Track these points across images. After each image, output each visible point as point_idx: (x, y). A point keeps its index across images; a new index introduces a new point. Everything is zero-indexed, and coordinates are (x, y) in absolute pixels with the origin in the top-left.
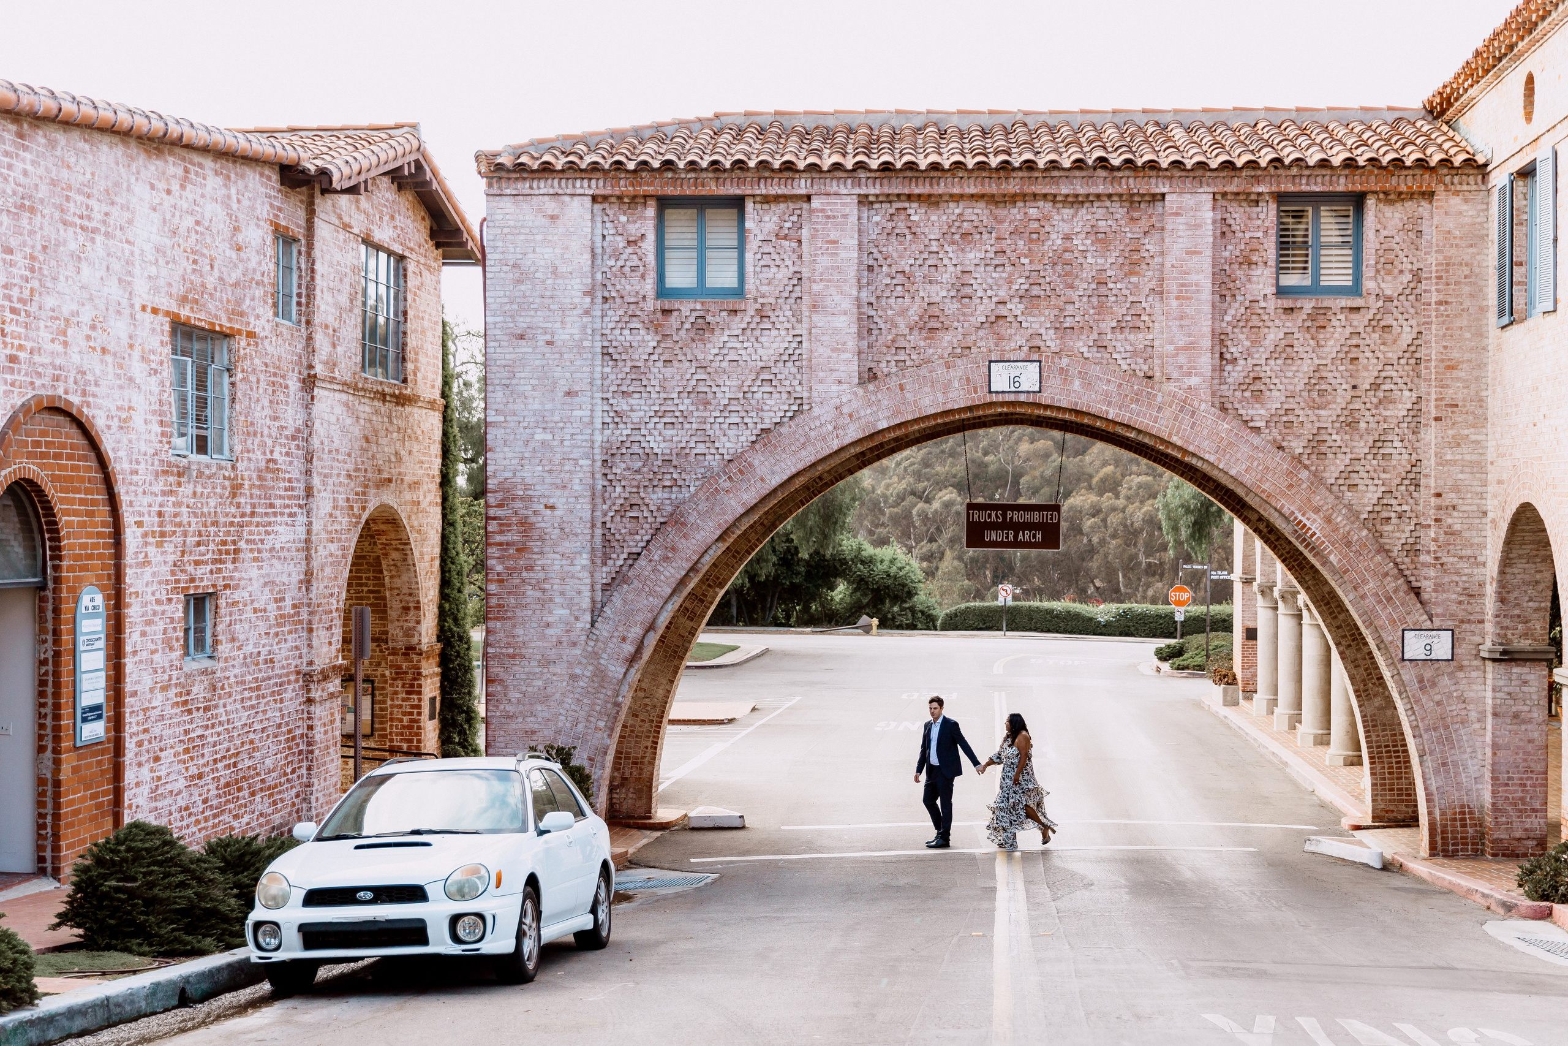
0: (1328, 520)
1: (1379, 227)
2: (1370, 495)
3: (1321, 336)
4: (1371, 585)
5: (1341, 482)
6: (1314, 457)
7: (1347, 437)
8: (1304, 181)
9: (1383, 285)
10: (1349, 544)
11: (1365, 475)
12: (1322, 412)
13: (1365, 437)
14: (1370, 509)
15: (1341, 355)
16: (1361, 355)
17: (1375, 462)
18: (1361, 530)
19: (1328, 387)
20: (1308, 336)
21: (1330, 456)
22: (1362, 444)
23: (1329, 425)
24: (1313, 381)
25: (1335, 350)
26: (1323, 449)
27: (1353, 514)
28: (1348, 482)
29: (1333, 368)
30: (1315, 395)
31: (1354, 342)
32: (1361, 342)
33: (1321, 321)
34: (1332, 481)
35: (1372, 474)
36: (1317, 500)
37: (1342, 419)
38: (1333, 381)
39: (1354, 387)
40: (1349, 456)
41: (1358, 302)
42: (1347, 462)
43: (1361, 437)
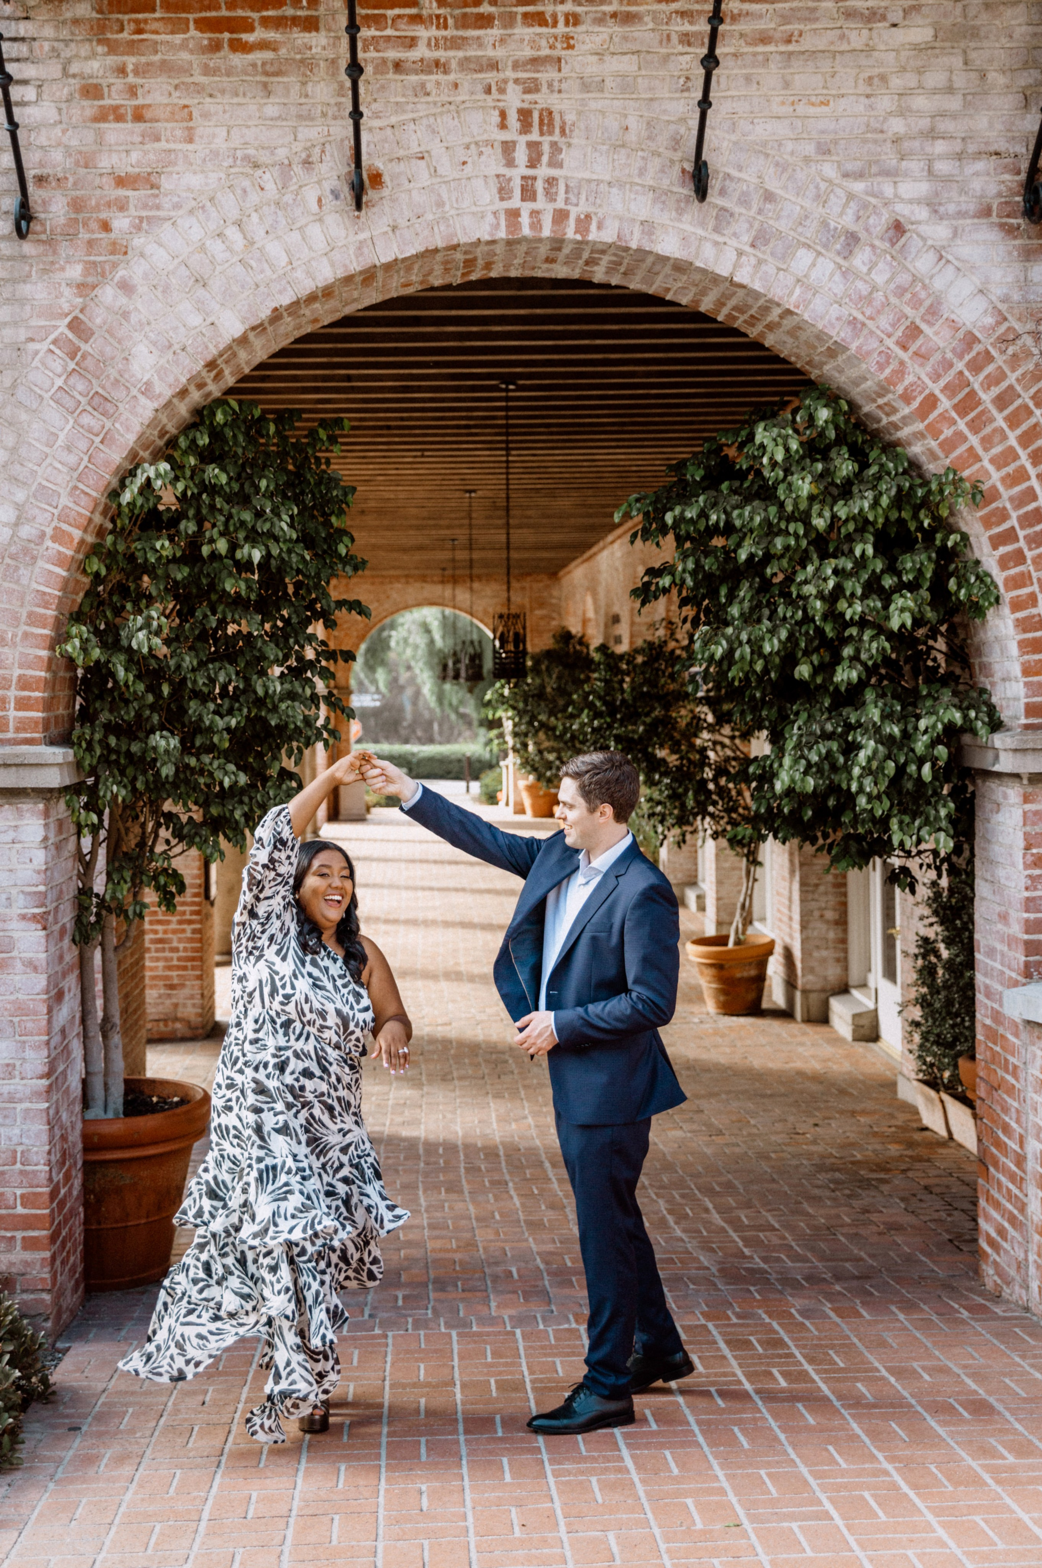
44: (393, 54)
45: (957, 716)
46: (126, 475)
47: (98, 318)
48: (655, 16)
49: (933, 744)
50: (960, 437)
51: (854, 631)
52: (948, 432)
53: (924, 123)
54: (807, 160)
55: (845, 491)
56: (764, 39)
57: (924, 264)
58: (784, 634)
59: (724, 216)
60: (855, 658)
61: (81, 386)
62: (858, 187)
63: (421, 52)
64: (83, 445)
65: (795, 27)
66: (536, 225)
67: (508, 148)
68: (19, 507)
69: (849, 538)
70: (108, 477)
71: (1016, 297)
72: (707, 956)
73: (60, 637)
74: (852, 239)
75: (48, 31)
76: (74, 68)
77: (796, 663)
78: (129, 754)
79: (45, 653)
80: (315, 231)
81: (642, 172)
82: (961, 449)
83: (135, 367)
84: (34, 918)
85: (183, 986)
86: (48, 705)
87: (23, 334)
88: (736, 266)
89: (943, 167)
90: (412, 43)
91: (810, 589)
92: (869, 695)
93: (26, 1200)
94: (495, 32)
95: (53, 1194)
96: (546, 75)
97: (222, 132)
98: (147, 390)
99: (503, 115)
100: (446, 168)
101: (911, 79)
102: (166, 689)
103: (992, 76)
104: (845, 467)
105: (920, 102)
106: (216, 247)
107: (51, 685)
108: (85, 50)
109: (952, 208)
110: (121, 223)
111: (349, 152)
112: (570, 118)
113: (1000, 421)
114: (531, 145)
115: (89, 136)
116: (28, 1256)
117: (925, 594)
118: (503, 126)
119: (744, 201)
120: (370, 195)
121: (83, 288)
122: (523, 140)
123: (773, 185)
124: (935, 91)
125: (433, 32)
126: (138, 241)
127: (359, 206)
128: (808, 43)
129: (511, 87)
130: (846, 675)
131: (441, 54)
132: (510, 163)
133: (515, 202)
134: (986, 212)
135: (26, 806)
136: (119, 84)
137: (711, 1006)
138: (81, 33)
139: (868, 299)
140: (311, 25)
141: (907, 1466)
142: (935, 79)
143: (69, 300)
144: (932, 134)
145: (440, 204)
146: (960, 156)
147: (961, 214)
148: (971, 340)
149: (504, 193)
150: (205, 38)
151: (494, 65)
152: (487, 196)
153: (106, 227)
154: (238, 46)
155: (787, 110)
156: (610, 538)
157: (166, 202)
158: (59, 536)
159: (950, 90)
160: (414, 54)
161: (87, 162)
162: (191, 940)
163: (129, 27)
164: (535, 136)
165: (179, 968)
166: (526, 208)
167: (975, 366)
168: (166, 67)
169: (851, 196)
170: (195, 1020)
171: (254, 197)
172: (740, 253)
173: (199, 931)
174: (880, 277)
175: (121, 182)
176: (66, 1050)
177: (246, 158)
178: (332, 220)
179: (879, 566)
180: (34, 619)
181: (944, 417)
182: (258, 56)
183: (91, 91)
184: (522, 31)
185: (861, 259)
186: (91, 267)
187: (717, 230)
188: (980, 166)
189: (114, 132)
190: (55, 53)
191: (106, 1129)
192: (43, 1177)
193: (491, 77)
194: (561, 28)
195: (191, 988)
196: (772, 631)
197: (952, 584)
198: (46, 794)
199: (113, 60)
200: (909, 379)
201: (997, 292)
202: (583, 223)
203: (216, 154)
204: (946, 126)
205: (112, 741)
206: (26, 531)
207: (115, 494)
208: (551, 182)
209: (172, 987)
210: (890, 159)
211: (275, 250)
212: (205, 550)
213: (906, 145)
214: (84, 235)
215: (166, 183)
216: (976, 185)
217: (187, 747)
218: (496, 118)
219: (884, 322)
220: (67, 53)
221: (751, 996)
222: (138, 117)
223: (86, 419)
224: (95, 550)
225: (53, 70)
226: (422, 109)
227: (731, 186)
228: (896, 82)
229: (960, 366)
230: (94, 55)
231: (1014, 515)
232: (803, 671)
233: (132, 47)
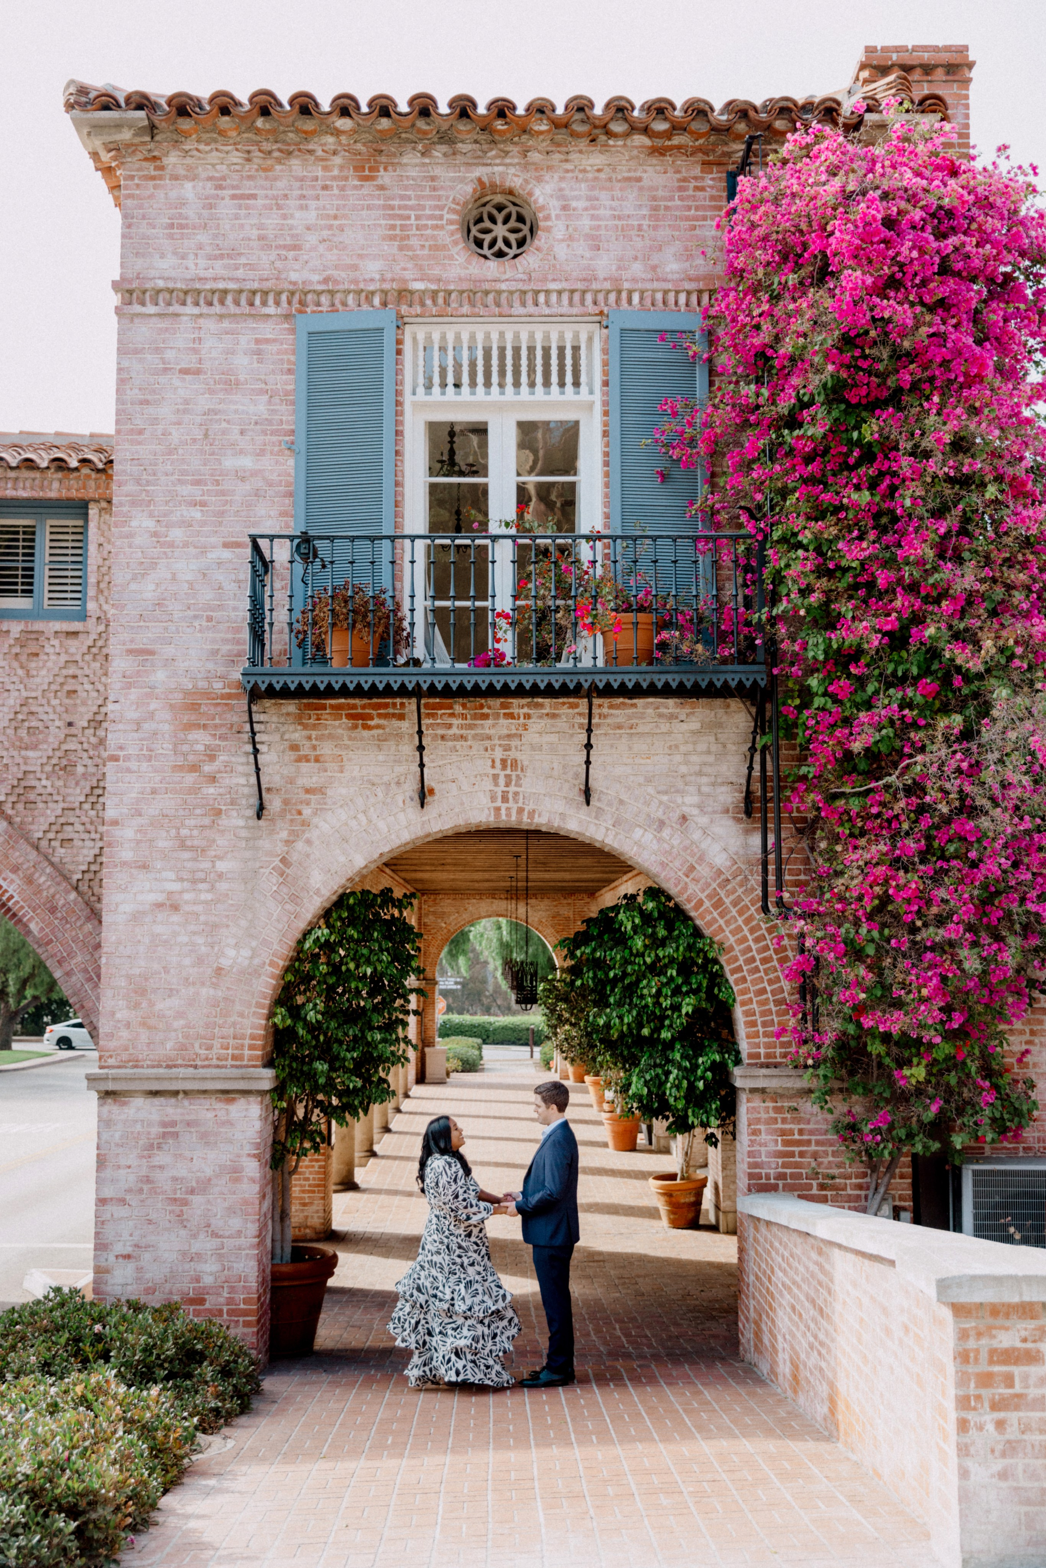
0: (30, 881)
1: (102, 540)
2: (85, 851)
3: (33, 665)
4: (79, 958)
5: (51, 835)
6: (20, 806)
7: (61, 783)
8: (10, 485)
9: (105, 607)
10: (53, 910)
11: (81, 828)
12: (31, 754)
13: (82, 783)
14: (85, 868)
15: (54, 687)
16: (79, 688)
17: (93, 813)
18: (67, 892)
19: (40, 724)
20: (16, 664)
21: (41, 805)
22: (78, 791)
23: (39, 769)
24: (20, 717)
25: (47, 680)
26: (32, 796)
27: (61, 873)
28: (60, 836)
29: (44, 702)
30: (23, 733)
31: (71, 672)
32: (79, 672)
33: (33, 647)
34: (40, 835)
35: (88, 826)
36: (16, 856)
37: (54, 761)
38: (44, 717)
39: (70, 724)
40: (61, 805)
41: (76, 626)
42: (59, 812)
43: (77, 784)
44: (440, 732)
45: (717, 1058)
46: (306, 934)
47: (294, 857)
48: (567, 715)
49: (706, 1070)
50: (715, 920)
51: (669, 1012)
52: (708, 918)
53: (697, 768)
54: (640, 785)
55: (663, 943)
56: (620, 727)
57: (697, 835)
58: (634, 1013)
59: (600, 811)
60: (671, 1026)
61: (285, 890)
62: (665, 798)
63: (454, 731)
64: (285, 919)
65: (634, 721)
66: (509, 815)
67: (495, 777)
68: (253, 950)
69: (666, 966)
70: (298, 935)
71: (741, 852)
72: (661, 1187)
73: (271, 1015)
74: (662, 824)
75: (275, 719)
76: (286, 737)
77: (643, 1027)
78: (302, 1071)
79: (263, 1022)
80: (401, 816)
81: (560, 789)
82: (715, 926)
83: (312, 881)
84: (254, 1156)
85: (311, 1203)
86: (264, 1047)
87: (258, 865)
88: (606, 835)
89: (705, 789)
90: (450, 726)
91: (645, 991)
92: (678, 1046)
93: (245, 1301)
94: (490, 722)
95: (259, 1298)
96: (514, 743)
97: (357, 768)
98: (318, 892)
99: (493, 761)
100: (466, 787)
101: (690, 747)
102: (322, 1038)
103: (729, 746)
104: (662, 932)
105: (694, 758)
106: (353, 823)
107: (265, 1037)
108: (292, 728)
109: (710, 809)
110: (307, 811)
111: (418, 778)
112: (525, 763)
113: (734, 912)
114: (507, 776)
115: (293, 769)
116: (246, 1330)
117: (703, 995)
118: (493, 767)
119: (610, 804)
120: (428, 799)
121: (288, 842)
122: (502, 773)
123: (624, 797)
124: (702, 753)
125: (460, 721)
126: (315, 820)
127: (422, 806)
128: (640, 729)
129: (497, 748)
130: (665, 1035)
131: (463, 732)
132: (496, 784)
133: (499, 803)
134: (727, 811)
135: (252, 1099)
136: (308, 744)
137: (664, 1222)
138: (290, 719)
139: (670, 853)
140: (401, 717)
141: (651, 1411)
142: (701, 747)
143: (280, 848)
144: (700, 774)
145: (462, 804)
146: (713, 784)
147: (714, 812)
148: (720, 872)
149: (493, 799)
150: (350, 723)
151: (489, 738)
152: (485, 800)
153: (300, 813)
154: (366, 727)
155: (630, 761)
156: (625, 878)
157: (329, 801)
158: (272, 964)
159: (709, 752)
160: (451, 732)
161: (291, 781)
162: (318, 1173)
163: (314, 717)
164: (508, 772)
165: (309, 1192)
166: (504, 806)
167: (722, 886)
168: (331, 737)
169: (661, 803)
170: (319, 1227)
171: (372, 800)
172: (607, 829)
173: (324, 1167)
174: (675, 842)
175: (308, 791)
176: (266, 1225)
177: (369, 781)
178: (410, 811)
179: (680, 981)
180: (259, 1005)
181: (707, 911)
182: (375, 732)
183: (294, 748)
184: (503, 721)
185: (666, 833)
186: (292, 832)
187: (596, 818)
188: (724, 789)
189: (305, 767)
190: (277, 729)
191: (284, 1269)
192: (254, 1289)
193: (487, 743)
194: (522, 720)
195: (318, 1205)
196: (629, 1012)
197: (716, 991)
198: (262, 1093)
199: (305, 733)
200: (689, 891)
201: (732, 849)
202: (532, 814)
203: (354, 778)
204: (707, 770)
205: (294, 1065)
206: (256, 961)
207: (301, 942)
208: (516, 794)
209: (304, 1205)
210: (680, 784)
211: (382, 825)
212: (344, 968)
213: (688, 779)
214: (289, 817)
215: (329, 792)
216: (722, 798)
217: (332, 1069)
218: (490, 763)
219: (677, 863)
220: (282, 729)
221: (691, 1215)
222: (317, 760)
223: (287, 907)
224: (287, 970)
225: (276, 737)
226: (454, 758)
227: (603, 797)
228: (683, 748)
229: (714, 885)
230: (296, 730)
231: (741, 959)
232: (646, 1032)
233: (314, 727)
